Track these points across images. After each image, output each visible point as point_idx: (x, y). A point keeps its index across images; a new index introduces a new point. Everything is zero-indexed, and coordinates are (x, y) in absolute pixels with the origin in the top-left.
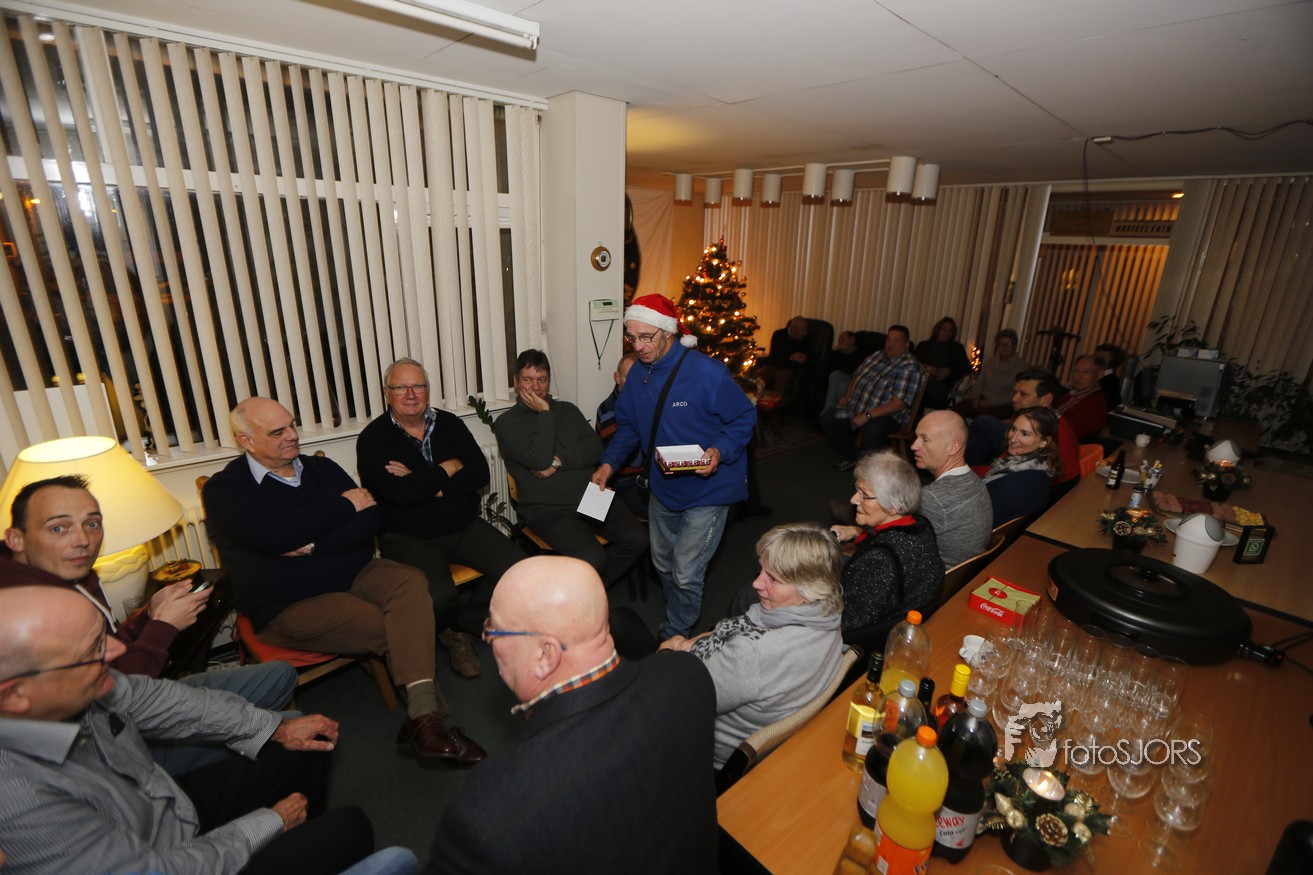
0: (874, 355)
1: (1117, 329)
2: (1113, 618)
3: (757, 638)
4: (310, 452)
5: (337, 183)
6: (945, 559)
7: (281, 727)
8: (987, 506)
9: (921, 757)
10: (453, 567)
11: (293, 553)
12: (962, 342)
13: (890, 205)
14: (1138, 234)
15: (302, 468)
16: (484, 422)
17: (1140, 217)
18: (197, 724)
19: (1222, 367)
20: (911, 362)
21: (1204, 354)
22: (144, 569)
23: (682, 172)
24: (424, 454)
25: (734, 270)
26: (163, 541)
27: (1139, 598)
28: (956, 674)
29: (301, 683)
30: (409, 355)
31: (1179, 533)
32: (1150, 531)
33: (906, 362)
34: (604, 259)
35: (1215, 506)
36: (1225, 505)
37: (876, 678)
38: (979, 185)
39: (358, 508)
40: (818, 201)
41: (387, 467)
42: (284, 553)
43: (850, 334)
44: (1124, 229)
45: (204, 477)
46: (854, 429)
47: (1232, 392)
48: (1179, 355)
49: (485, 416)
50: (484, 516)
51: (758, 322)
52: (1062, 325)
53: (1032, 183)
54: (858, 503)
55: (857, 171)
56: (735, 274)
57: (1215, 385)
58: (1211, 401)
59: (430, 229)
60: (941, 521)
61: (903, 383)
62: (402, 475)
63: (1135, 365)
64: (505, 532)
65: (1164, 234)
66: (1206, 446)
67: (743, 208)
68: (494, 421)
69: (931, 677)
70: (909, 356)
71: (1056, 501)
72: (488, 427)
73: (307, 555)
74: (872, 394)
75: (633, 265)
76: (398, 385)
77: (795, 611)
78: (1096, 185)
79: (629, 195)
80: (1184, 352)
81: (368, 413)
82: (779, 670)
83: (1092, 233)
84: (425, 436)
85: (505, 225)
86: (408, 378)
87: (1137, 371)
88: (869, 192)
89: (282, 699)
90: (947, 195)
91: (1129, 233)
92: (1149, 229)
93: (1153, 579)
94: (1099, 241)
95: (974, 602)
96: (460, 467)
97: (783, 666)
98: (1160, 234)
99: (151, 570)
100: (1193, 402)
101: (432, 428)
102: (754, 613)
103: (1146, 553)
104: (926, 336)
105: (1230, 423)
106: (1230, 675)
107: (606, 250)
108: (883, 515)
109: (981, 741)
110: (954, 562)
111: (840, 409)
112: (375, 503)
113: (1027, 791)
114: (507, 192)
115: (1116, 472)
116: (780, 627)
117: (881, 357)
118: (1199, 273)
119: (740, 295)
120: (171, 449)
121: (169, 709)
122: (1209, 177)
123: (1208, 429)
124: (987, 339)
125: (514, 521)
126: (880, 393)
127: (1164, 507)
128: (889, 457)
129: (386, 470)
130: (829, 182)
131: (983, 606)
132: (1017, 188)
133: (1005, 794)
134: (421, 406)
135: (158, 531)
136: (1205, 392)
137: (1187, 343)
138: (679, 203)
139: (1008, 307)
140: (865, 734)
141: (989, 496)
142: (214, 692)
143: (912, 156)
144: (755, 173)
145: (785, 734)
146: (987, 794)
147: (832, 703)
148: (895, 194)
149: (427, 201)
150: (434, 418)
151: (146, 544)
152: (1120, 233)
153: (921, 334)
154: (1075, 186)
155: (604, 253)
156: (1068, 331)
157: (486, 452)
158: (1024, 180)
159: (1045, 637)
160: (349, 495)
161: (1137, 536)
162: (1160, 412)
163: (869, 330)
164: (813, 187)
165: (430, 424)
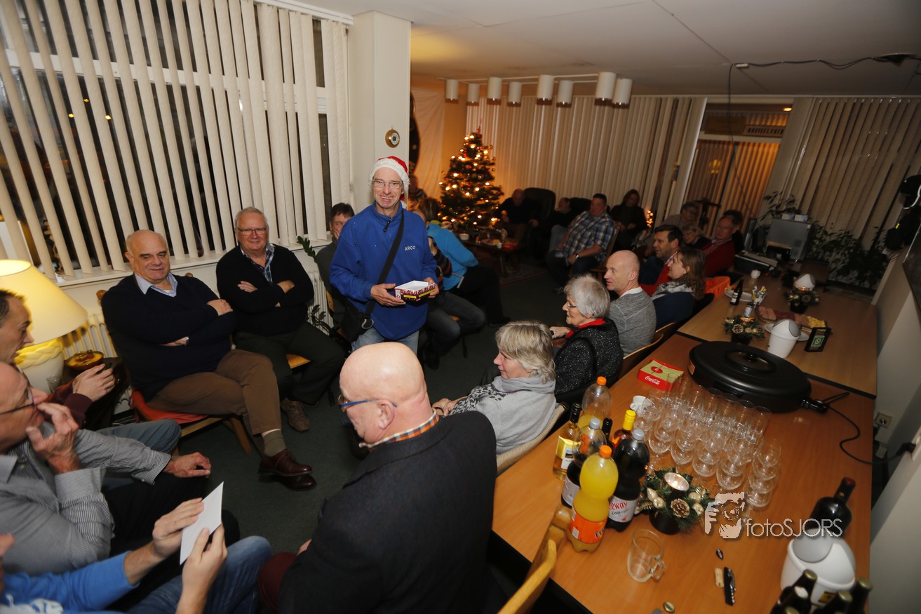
0: (582, 214)
1: (743, 202)
2: (728, 385)
3: (500, 399)
4: (182, 274)
5: (194, 73)
6: (624, 350)
7: (171, 463)
8: (653, 314)
9: (601, 465)
10: (289, 356)
11: (173, 344)
12: (642, 207)
13: (598, 107)
14: (762, 134)
15: (177, 283)
16: (309, 255)
17: (763, 124)
18: (109, 461)
19: (809, 226)
20: (608, 219)
21: (799, 218)
22: (59, 357)
23: (451, 78)
24: (266, 276)
25: (486, 152)
26: (70, 337)
27: (745, 372)
28: (626, 415)
29: (183, 435)
30: (253, 205)
31: (773, 332)
32: (755, 331)
33: (604, 220)
34: (394, 139)
35: (797, 316)
36: (803, 316)
37: (576, 419)
38: (658, 96)
39: (220, 313)
40: (548, 103)
41: (239, 285)
42: (166, 343)
43: (566, 200)
44: (753, 131)
45: (102, 291)
46: (568, 265)
47: (814, 243)
48: (783, 218)
49: (310, 251)
50: (310, 321)
51: (503, 190)
52: (709, 196)
53: (694, 96)
54: (567, 310)
55: (575, 82)
56: (487, 155)
57: (804, 239)
58: (800, 249)
59: (266, 112)
60: (622, 324)
61: (601, 234)
62: (251, 291)
63: (755, 224)
64: (325, 332)
65: (779, 135)
66: (795, 278)
67: (495, 106)
68: (316, 254)
69: (611, 418)
70: (606, 215)
71: (699, 312)
72: (312, 259)
73: (183, 345)
74: (580, 241)
75: (415, 147)
76: (246, 228)
77: (525, 381)
78: (737, 99)
79: (414, 94)
80: (786, 216)
81: (224, 247)
82: (514, 421)
83: (730, 133)
84: (266, 263)
85: (322, 112)
86: (252, 223)
87: (756, 228)
88: (583, 98)
89: (170, 444)
90: (637, 102)
91: (756, 134)
92: (770, 131)
93: (754, 360)
94: (736, 138)
95: (642, 375)
96: (293, 286)
97: (516, 417)
98: (776, 135)
99: (66, 359)
100: (789, 250)
101: (271, 258)
102: (497, 382)
103: (752, 344)
104: (619, 202)
105: (812, 263)
106: (796, 418)
107: (396, 132)
108: (582, 318)
109: (639, 456)
110: (630, 351)
111: (558, 251)
112: (231, 310)
113: (667, 486)
114: (324, 87)
115: (737, 294)
116: (515, 391)
117: (586, 216)
118: (799, 163)
119: (490, 171)
120: (76, 271)
121: (87, 451)
122: (810, 96)
123: (797, 268)
124: (660, 204)
125: (331, 325)
126: (585, 241)
127: (765, 316)
128: (589, 279)
129: (239, 288)
130: (556, 89)
131: (647, 378)
132: (684, 99)
133: (653, 488)
134: (262, 243)
135: (67, 330)
136: (798, 243)
137: (789, 211)
138: (448, 101)
139: (674, 183)
140: (567, 455)
141: (654, 307)
142: (121, 439)
143: (613, 72)
144: (503, 81)
145: (516, 458)
146: (642, 489)
147: (547, 439)
148: (601, 99)
149: (264, 90)
150: (273, 251)
151: (59, 339)
152: (750, 133)
153: (615, 200)
154: (722, 99)
155: (395, 134)
156: (712, 201)
157: (311, 277)
158: (689, 94)
159: (684, 396)
160: (212, 303)
161: (747, 334)
162: (768, 256)
163: (580, 197)
164: (544, 93)
165: (270, 255)
